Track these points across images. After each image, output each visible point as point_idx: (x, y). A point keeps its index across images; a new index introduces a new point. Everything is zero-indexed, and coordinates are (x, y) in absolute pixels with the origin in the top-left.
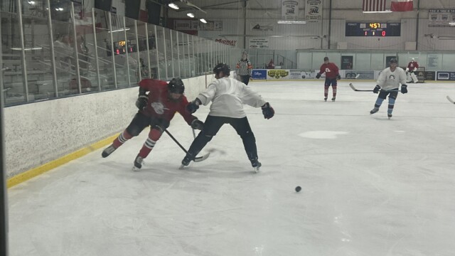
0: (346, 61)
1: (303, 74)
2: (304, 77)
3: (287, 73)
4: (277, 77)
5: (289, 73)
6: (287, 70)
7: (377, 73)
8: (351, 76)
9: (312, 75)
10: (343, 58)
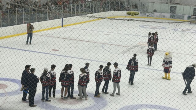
0: (173, 9)
1: (147, 14)
2: (148, 16)
3: (139, 13)
4: (132, 15)
5: (140, 13)
6: (138, 12)
7: (186, 16)
8: (172, 17)
9: (152, 15)
10: (171, 7)
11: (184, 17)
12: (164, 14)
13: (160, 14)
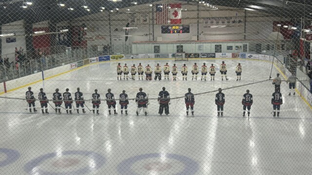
0: (157, 48)
1: (132, 56)
2: (132, 58)
3: (123, 56)
4: (117, 59)
7: (170, 55)
8: (157, 56)
9: (137, 56)
10: (155, 47)
11: (168, 55)
12: (149, 54)
13: (144, 54)
